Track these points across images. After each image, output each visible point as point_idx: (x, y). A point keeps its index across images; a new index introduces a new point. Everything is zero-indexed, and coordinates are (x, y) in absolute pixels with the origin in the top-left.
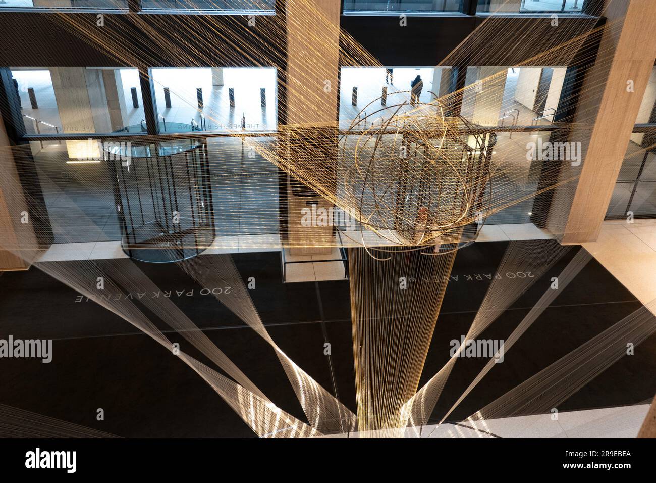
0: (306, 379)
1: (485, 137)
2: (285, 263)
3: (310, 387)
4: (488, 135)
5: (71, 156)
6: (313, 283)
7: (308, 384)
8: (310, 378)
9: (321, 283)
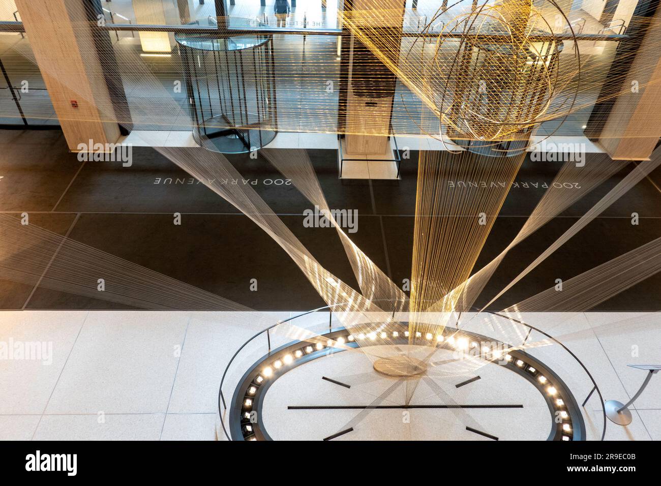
0: (363, 258)
1: (550, 44)
2: (342, 160)
3: (367, 267)
4: (554, 44)
5: (144, 49)
6: (367, 180)
7: (366, 264)
8: (367, 259)
9: (375, 181)
